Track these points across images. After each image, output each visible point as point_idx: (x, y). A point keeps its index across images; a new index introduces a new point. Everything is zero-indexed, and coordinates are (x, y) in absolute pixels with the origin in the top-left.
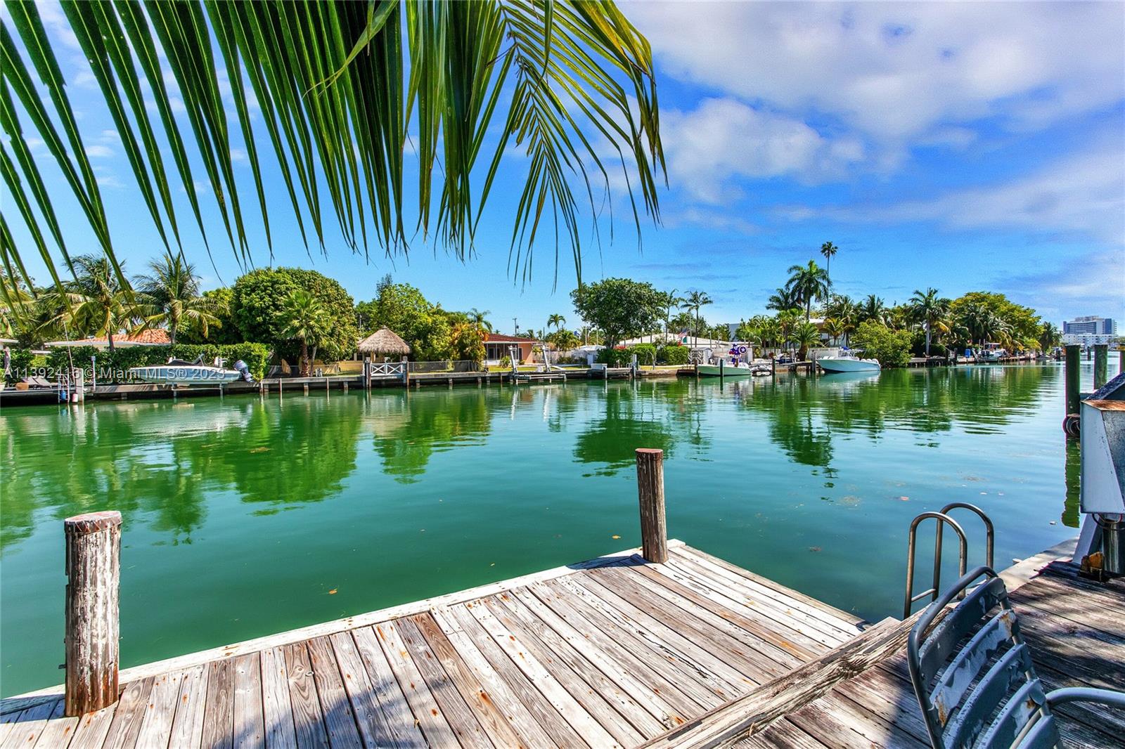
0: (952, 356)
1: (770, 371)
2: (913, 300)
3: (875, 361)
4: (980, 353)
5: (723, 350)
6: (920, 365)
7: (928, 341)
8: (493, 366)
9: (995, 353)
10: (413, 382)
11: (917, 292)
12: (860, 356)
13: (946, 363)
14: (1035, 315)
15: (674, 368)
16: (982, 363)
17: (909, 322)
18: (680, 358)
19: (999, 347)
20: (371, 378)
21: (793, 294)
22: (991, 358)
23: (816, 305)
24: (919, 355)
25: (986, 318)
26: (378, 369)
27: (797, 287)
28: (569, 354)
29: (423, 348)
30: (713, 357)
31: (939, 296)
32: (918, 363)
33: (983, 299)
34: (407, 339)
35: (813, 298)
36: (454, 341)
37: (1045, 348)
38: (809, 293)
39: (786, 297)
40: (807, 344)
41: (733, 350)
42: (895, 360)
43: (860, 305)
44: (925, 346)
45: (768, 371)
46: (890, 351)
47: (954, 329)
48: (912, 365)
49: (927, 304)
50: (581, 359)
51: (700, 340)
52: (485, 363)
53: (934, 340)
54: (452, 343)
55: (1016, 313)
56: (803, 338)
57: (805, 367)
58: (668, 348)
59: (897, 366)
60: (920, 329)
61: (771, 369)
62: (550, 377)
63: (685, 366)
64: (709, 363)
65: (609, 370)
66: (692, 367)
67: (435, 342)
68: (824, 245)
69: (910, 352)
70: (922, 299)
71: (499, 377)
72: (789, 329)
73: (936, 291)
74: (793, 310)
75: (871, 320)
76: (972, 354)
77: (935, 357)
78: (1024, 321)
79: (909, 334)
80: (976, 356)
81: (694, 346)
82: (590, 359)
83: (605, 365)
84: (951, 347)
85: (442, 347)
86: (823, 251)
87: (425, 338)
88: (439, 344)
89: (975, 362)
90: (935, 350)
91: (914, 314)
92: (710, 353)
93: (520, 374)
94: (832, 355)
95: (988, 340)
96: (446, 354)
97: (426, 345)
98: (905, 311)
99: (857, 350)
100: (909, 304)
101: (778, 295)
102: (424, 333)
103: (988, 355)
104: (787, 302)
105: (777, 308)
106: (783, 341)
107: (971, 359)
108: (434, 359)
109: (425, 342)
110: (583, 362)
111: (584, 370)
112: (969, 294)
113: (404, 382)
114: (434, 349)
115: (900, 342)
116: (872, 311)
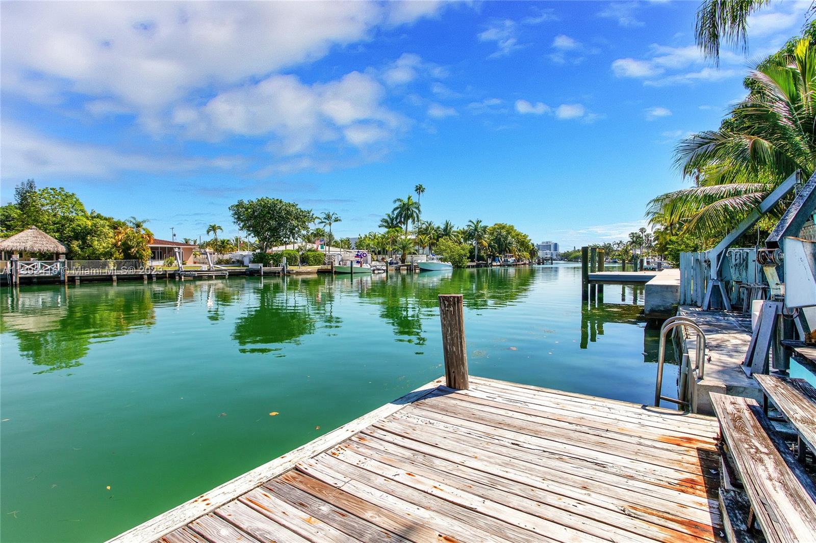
0: (489, 261)
1: (384, 270)
2: (468, 226)
3: (450, 263)
4: (503, 260)
5: (351, 255)
6: (473, 267)
7: (476, 252)
8: (158, 266)
9: (511, 260)
10: (72, 280)
11: (470, 221)
12: (441, 259)
13: (486, 266)
14: (528, 238)
15: (315, 268)
16: (504, 266)
17: (466, 240)
18: (318, 261)
19: (512, 256)
20: (19, 276)
21: (397, 218)
22: (509, 263)
23: (410, 226)
24: (472, 261)
25: (506, 238)
26: (27, 267)
27: (400, 214)
28: (227, 257)
29: (82, 249)
30: (342, 260)
31: (482, 224)
32: (471, 266)
33: (503, 228)
34: (61, 240)
35: (410, 221)
36: (117, 243)
37: (532, 257)
38: (407, 217)
39: (392, 220)
40: (407, 252)
41: (357, 255)
42: (460, 263)
43: (439, 228)
44: (474, 255)
45: (383, 270)
46: (457, 257)
47: (490, 245)
48: (469, 267)
49: (476, 230)
50: (238, 261)
51: (331, 249)
52: (149, 263)
53: (479, 250)
54: (115, 245)
55: (519, 237)
56: (404, 248)
57: (406, 267)
58: (309, 253)
59: (460, 267)
60: (471, 244)
61: (385, 268)
62: (214, 274)
63: (325, 267)
64: (340, 264)
65: (264, 269)
66: (329, 267)
67: (96, 243)
68: (417, 186)
69: (468, 258)
70: (473, 225)
71: (166, 274)
72: (394, 242)
73: (481, 221)
74: (397, 228)
75: (446, 237)
76: (499, 261)
77: (480, 262)
78: (523, 241)
79: (467, 246)
80: (501, 262)
81: (327, 252)
82: (246, 261)
83: (261, 265)
84: (489, 256)
85: (104, 248)
86: (416, 190)
87: (84, 239)
88: (99, 245)
89: (500, 265)
90: (480, 258)
91: (468, 235)
92: (340, 258)
93: (184, 271)
94: (421, 259)
95: (507, 252)
96: (109, 255)
97: (85, 245)
98: (463, 233)
99: (439, 256)
100: (466, 228)
101: (386, 218)
102: (82, 235)
103: (507, 261)
104: (392, 224)
105: (386, 227)
106: (391, 249)
107: (498, 264)
108: (94, 258)
109: (84, 242)
110: (240, 263)
111: (243, 269)
112: (496, 224)
113: (62, 278)
114: (94, 249)
115: (462, 252)
116: (447, 232)
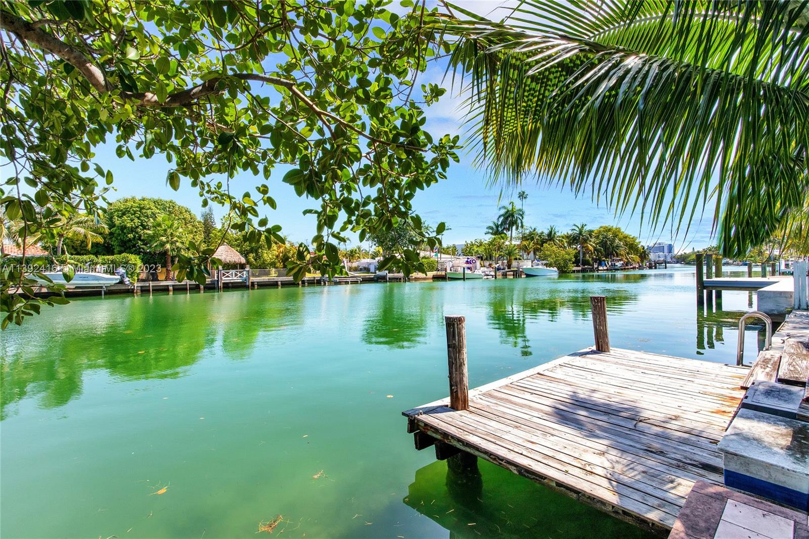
0: (596, 266)
1: (492, 276)
2: (572, 230)
3: (555, 269)
4: (610, 264)
5: (461, 261)
6: (578, 271)
7: (581, 256)
9: (619, 264)
10: (253, 283)
11: (575, 225)
12: (546, 265)
13: (592, 270)
14: (637, 241)
15: (430, 274)
16: (611, 270)
17: (570, 244)
18: (432, 268)
19: (621, 260)
20: (223, 282)
21: (501, 225)
22: (616, 267)
23: (514, 232)
24: (578, 266)
25: (613, 241)
26: (227, 275)
27: (504, 222)
28: (355, 265)
29: (255, 259)
30: (453, 267)
31: (587, 228)
33: (609, 230)
34: (242, 253)
35: (514, 228)
36: (279, 255)
37: (642, 261)
38: (513, 223)
39: (497, 226)
40: (513, 258)
41: (467, 261)
42: (565, 268)
43: (542, 233)
44: (579, 260)
45: (491, 275)
46: (562, 263)
47: (595, 249)
48: (574, 271)
49: (580, 233)
50: (365, 268)
51: (443, 256)
53: (584, 254)
54: (277, 257)
55: (628, 239)
56: (510, 254)
57: (512, 273)
58: (424, 260)
59: (565, 272)
60: (576, 248)
61: (493, 274)
62: (349, 280)
63: (439, 273)
64: (451, 270)
65: (390, 275)
66: (443, 273)
67: (265, 255)
68: (520, 193)
69: (573, 263)
70: (577, 229)
71: (314, 280)
72: (500, 248)
73: (586, 225)
74: (503, 235)
75: (551, 242)
76: (605, 265)
77: (586, 266)
78: (632, 244)
79: (572, 251)
80: (608, 266)
81: (439, 259)
82: (372, 269)
83: (387, 272)
84: (595, 260)
85: (270, 259)
86: (519, 197)
87: (256, 252)
88: (267, 257)
89: (607, 270)
90: (585, 263)
91: (573, 239)
92: (451, 264)
94: (527, 265)
95: (614, 256)
96: (273, 265)
97: (257, 257)
98: (568, 237)
99: (544, 262)
100: (570, 232)
101: (492, 225)
103: (615, 265)
104: (498, 231)
105: (492, 234)
106: (497, 256)
107: (605, 268)
108: (264, 267)
109: (257, 254)
110: (367, 270)
111: (372, 276)
112: (601, 227)
113: (247, 284)
114: (264, 260)
115: (567, 257)
116: (551, 237)
